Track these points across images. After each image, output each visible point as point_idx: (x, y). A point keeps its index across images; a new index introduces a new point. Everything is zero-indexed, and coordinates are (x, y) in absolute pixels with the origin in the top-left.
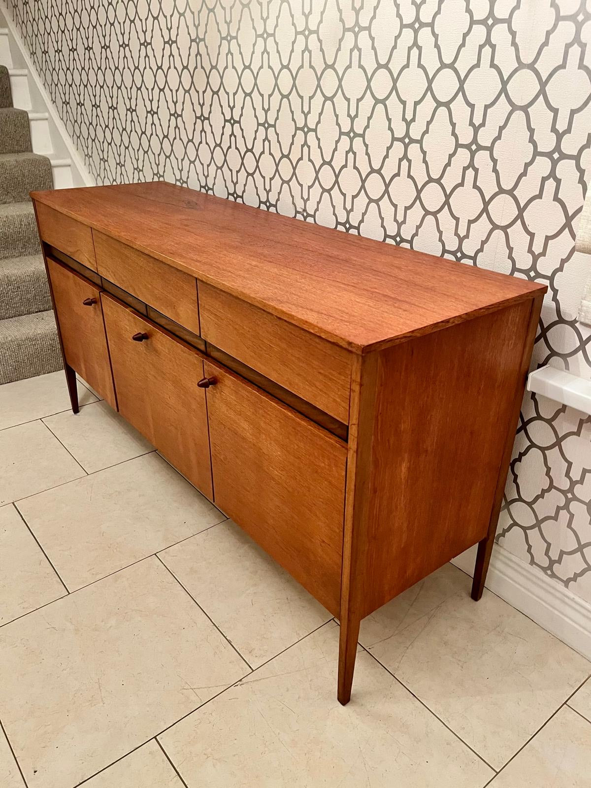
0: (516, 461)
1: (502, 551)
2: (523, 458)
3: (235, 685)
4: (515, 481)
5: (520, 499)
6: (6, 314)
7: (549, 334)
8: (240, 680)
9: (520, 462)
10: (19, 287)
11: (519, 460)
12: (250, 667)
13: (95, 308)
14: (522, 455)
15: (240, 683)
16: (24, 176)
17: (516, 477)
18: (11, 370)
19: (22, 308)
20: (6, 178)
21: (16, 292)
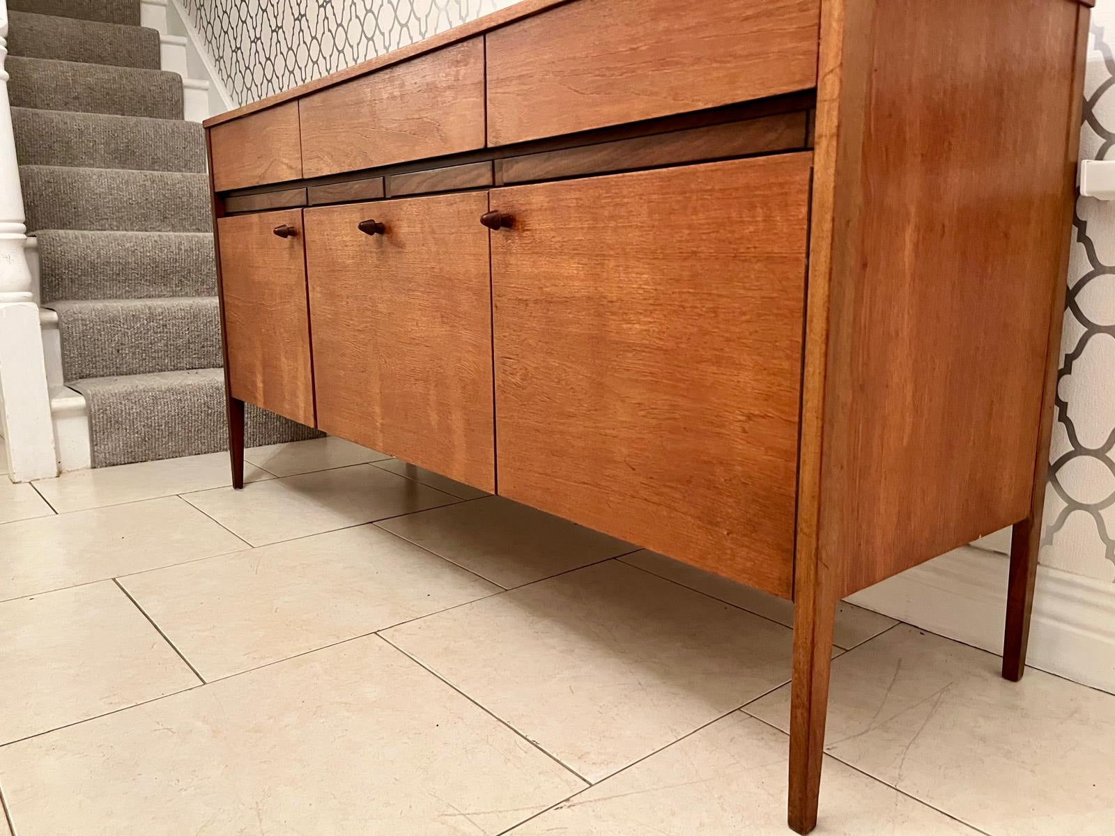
0: (1061, 373)
1: (1053, 573)
2: (1076, 364)
3: (557, 806)
4: (1064, 418)
5: (1079, 450)
6: (139, 367)
7: (1097, 111)
8: (567, 800)
9: (1070, 373)
10: (166, 325)
11: (1067, 370)
12: (585, 780)
13: (292, 247)
14: (1070, 359)
15: (567, 804)
16: (191, 195)
17: (1063, 406)
18: (136, 439)
19: (166, 361)
20: (164, 195)
21: (160, 333)
